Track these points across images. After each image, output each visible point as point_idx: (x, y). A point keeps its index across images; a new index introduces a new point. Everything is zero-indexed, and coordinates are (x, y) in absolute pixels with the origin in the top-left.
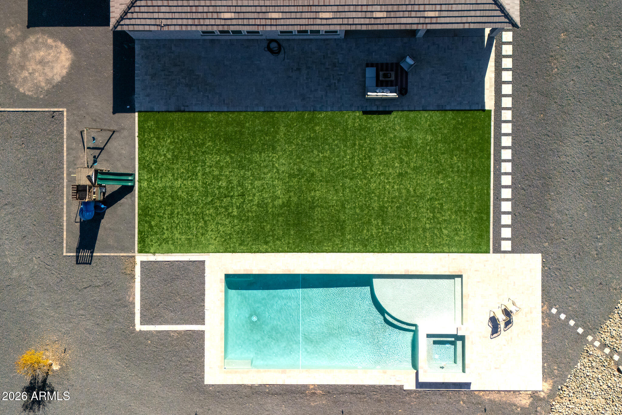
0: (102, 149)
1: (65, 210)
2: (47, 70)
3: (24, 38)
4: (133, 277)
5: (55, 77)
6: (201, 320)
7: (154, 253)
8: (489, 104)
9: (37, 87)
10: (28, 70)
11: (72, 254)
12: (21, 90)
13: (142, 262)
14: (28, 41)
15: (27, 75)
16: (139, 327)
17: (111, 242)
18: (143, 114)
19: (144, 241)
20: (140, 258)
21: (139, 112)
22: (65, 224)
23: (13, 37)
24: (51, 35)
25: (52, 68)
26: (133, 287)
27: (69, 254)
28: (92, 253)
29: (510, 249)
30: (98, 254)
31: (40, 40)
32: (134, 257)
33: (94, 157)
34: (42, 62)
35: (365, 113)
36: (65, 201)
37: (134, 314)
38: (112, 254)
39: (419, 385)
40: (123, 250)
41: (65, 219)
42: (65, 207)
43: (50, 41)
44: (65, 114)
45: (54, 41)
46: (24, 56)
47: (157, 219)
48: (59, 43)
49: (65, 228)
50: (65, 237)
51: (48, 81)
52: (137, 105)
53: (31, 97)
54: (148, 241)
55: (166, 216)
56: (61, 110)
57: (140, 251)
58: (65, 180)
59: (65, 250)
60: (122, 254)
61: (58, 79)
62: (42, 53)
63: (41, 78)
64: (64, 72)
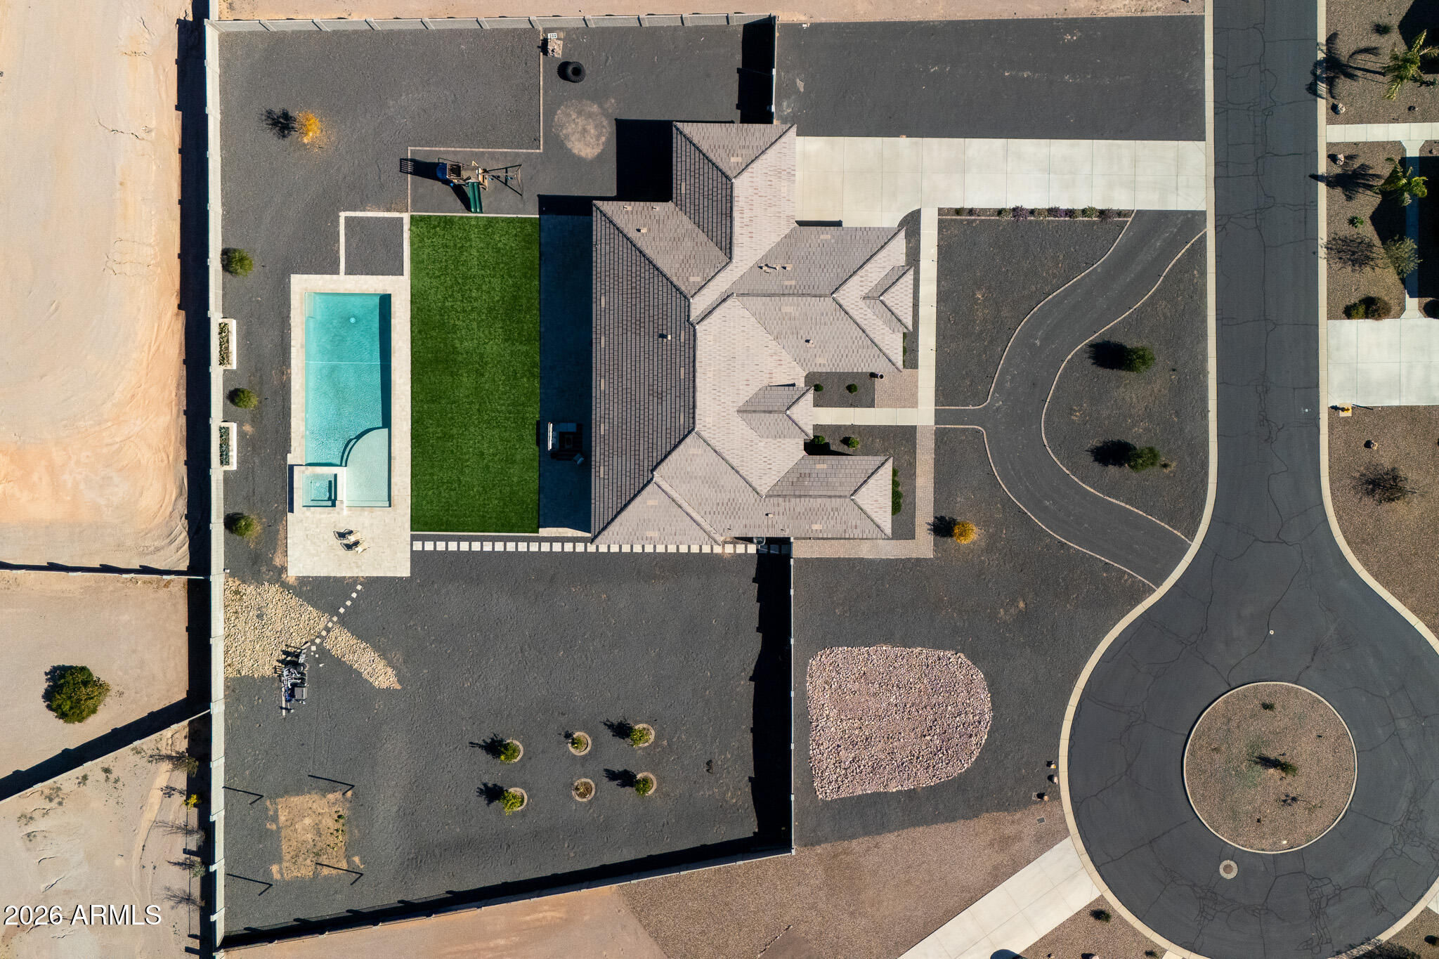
0: (506, 184)
1: (450, 149)
2: (577, 136)
3: (607, 116)
4: (388, 210)
5: (571, 143)
6: (349, 271)
7: (410, 230)
8: (544, 532)
9: (562, 126)
10: (578, 118)
11: (409, 155)
12: (559, 111)
13: (402, 219)
14: (603, 119)
15: (573, 117)
16: (343, 215)
17: (421, 190)
18: (538, 222)
19: (421, 221)
20: (406, 217)
21: (540, 219)
22: (437, 149)
23: (607, 105)
24: (608, 140)
25: (579, 141)
26: (379, 210)
27: (409, 152)
28: (411, 173)
29: (414, 549)
30: (409, 179)
31: (604, 130)
32: (407, 211)
33: (499, 177)
34: (585, 130)
35: (538, 423)
36: (458, 149)
37: (355, 211)
38: (409, 192)
39: (291, 467)
40: (413, 201)
41: (442, 149)
42: (453, 149)
43: (603, 139)
44: (538, 151)
45: (603, 144)
46: (590, 115)
47: (443, 232)
48: (601, 147)
49: (434, 149)
50: (425, 149)
51: (567, 136)
52: (546, 217)
53: (552, 120)
54: (422, 224)
55: (444, 241)
56: (541, 147)
57: (412, 217)
58: (477, 150)
59: (412, 148)
60: (409, 200)
61: (569, 145)
62: (592, 131)
63: (569, 130)
64: (575, 151)
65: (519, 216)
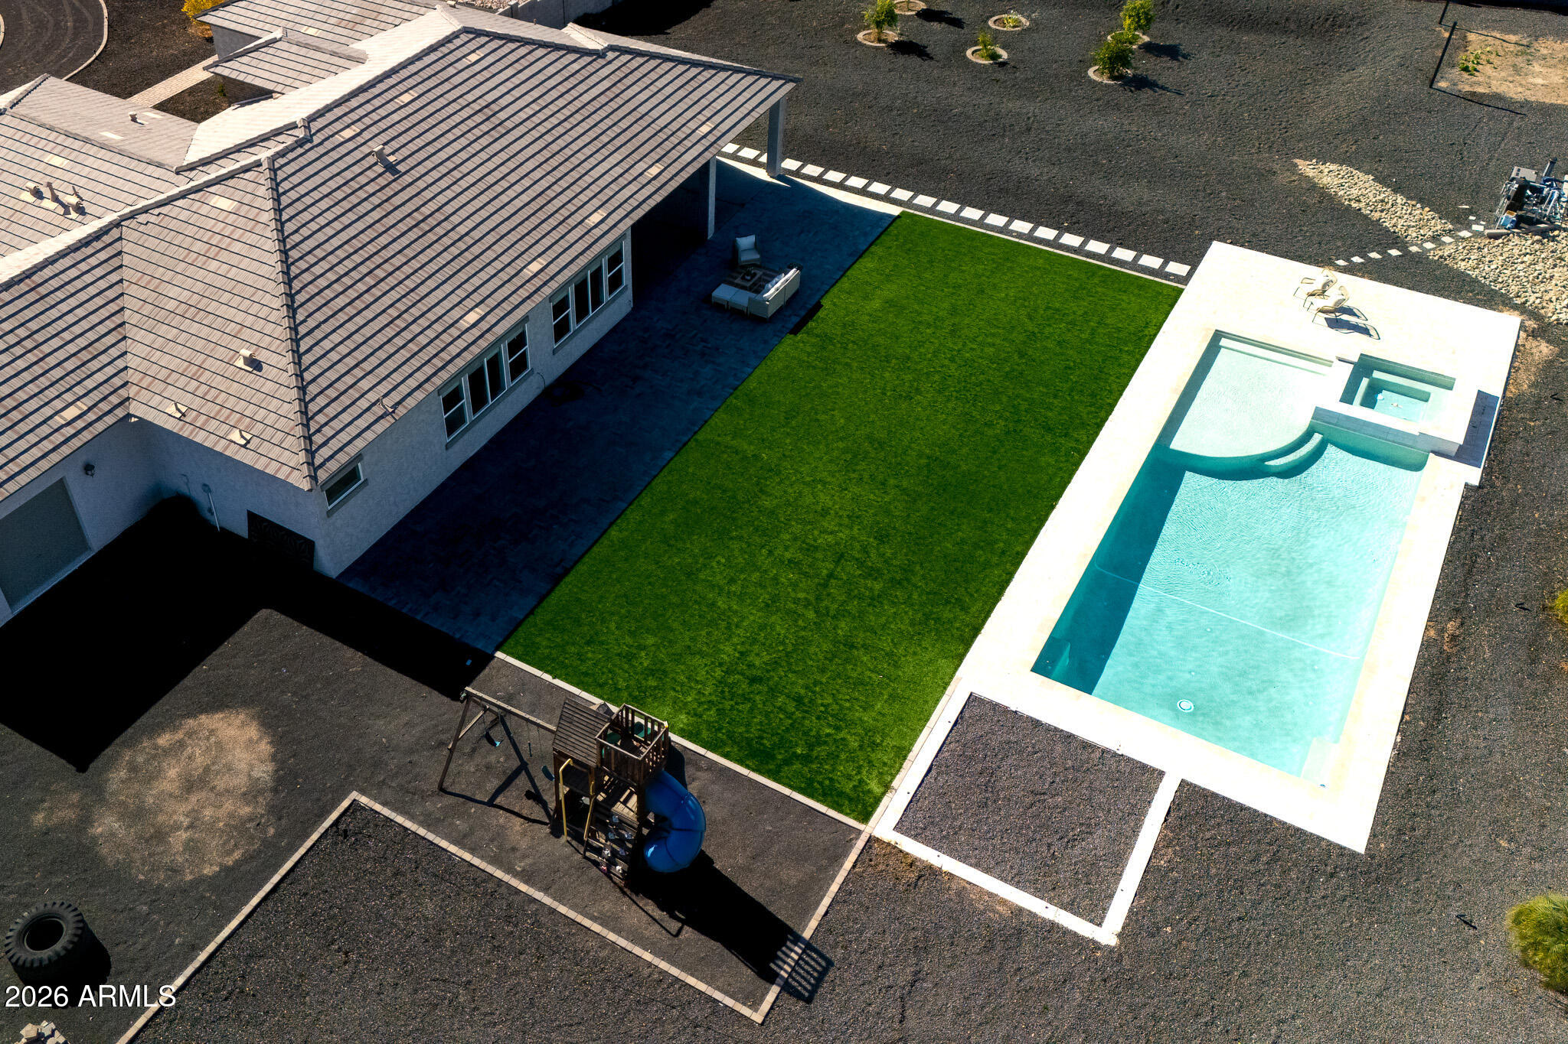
0: (523, 767)
1: (622, 942)
2: (221, 783)
3: (98, 793)
4: (932, 872)
5: (256, 774)
6: (1146, 777)
7: (887, 787)
9: (239, 828)
10: (177, 827)
11: (770, 998)
12: (208, 871)
13: (898, 828)
14: (113, 786)
15: (184, 835)
16: (1107, 933)
17: (792, 875)
19: (841, 794)
20: (884, 824)
22: (664, 965)
23: (68, 814)
25: (229, 768)
26: (965, 889)
27: (765, 1006)
28: (798, 939)
30: (813, 924)
31: (140, 759)
32: (872, 840)
34: (190, 785)
35: (794, 332)
36: (596, 927)
38: (834, 888)
40: (837, 859)
41: (647, 956)
42: (612, 937)
43: (164, 740)
44: (364, 800)
45: (175, 729)
46: (136, 814)
48: (191, 723)
49: (675, 971)
50: (702, 986)
51: (251, 795)
54: (848, 787)
56: (346, 804)
57: (865, 816)
58: (539, 895)
59: (746, 1011)
60: (848, 864)
61: (264, 771)
62: (172, 773)
63: (229, 806)
64: (265, 747)
65: (547, 677)
